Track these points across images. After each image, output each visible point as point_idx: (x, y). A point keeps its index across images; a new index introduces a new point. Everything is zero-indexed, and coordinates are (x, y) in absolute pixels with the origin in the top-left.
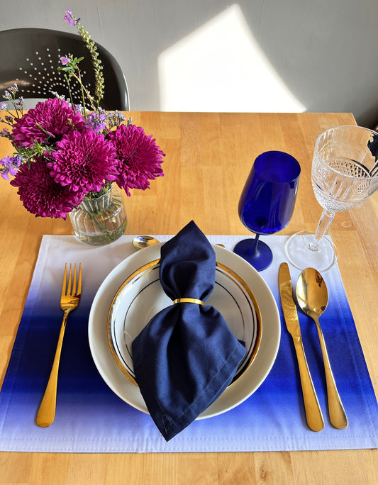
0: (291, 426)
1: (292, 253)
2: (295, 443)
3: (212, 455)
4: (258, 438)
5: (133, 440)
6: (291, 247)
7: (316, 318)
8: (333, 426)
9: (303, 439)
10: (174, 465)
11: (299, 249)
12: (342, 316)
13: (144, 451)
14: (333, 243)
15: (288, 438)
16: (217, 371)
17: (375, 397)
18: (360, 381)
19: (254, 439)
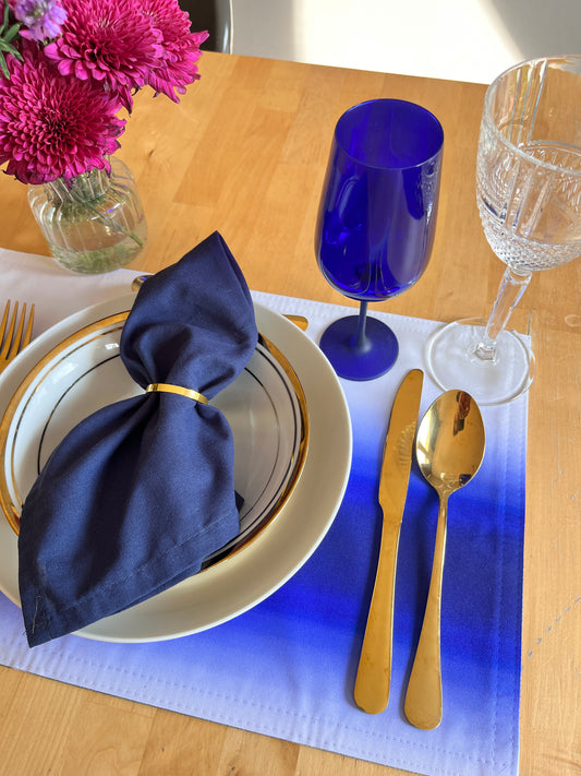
0: (319, 695)
1: (439, 356)
2: (315, 730)
3: (145, 711)
4: (245, 702)
5: (12, 643)
6: (441, 345)
7: (445, 494)
8: (405, 718)
9: (333, 728)
10: (69, 708)
11: (457, 352)
12: (502, 500)
13: (23, 668)
14: (531, 354)
15: (304, 717)
16: (175, 542)
17: (517, 682)
18: (497, 639)
19: (236, 700)
